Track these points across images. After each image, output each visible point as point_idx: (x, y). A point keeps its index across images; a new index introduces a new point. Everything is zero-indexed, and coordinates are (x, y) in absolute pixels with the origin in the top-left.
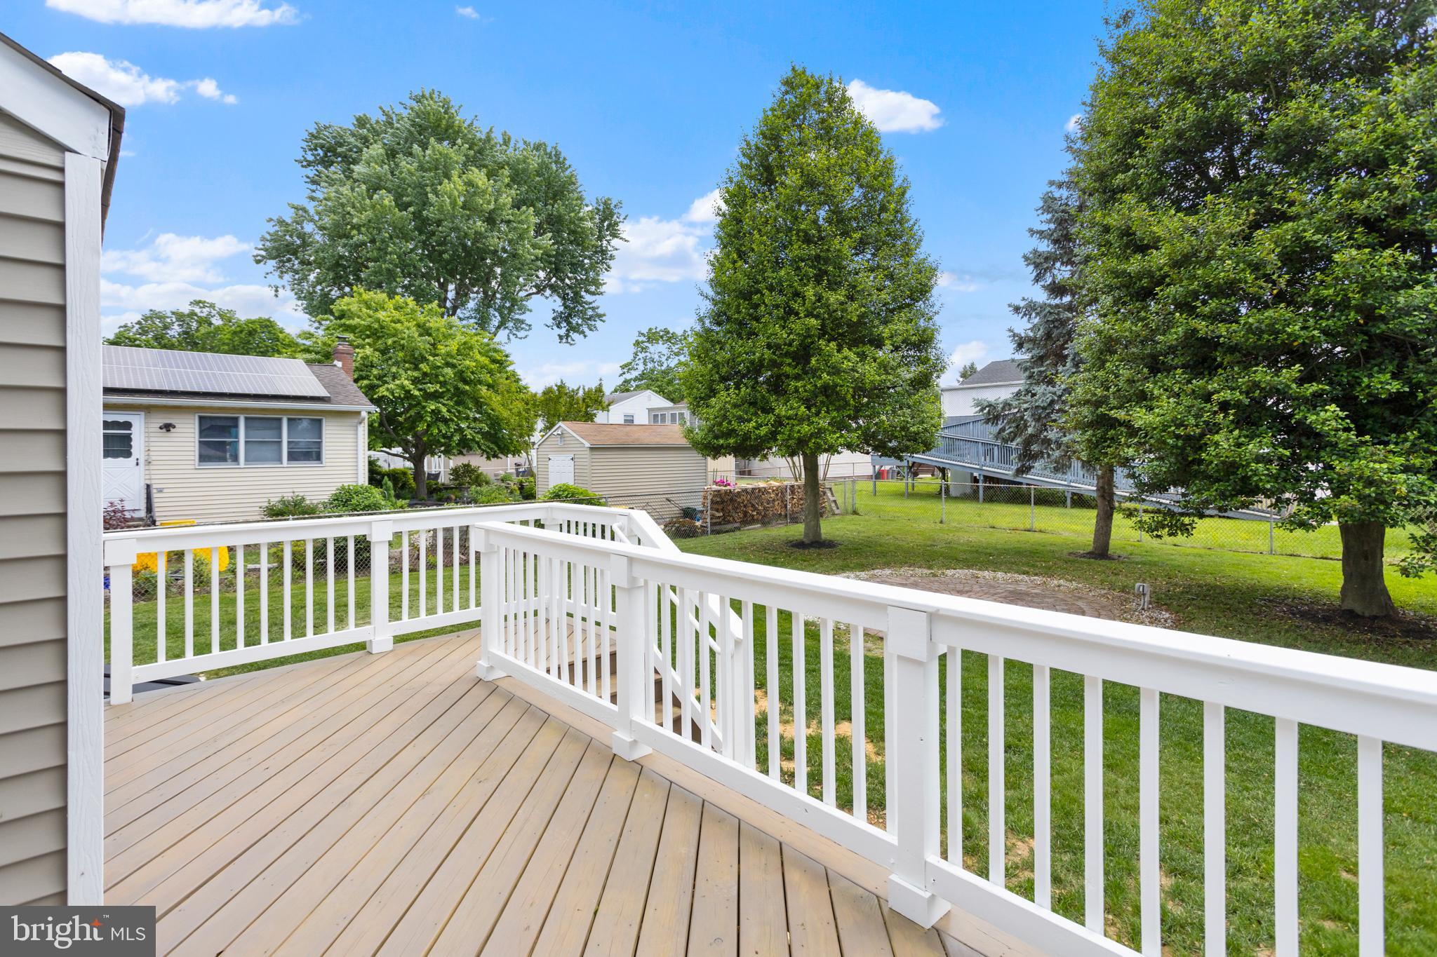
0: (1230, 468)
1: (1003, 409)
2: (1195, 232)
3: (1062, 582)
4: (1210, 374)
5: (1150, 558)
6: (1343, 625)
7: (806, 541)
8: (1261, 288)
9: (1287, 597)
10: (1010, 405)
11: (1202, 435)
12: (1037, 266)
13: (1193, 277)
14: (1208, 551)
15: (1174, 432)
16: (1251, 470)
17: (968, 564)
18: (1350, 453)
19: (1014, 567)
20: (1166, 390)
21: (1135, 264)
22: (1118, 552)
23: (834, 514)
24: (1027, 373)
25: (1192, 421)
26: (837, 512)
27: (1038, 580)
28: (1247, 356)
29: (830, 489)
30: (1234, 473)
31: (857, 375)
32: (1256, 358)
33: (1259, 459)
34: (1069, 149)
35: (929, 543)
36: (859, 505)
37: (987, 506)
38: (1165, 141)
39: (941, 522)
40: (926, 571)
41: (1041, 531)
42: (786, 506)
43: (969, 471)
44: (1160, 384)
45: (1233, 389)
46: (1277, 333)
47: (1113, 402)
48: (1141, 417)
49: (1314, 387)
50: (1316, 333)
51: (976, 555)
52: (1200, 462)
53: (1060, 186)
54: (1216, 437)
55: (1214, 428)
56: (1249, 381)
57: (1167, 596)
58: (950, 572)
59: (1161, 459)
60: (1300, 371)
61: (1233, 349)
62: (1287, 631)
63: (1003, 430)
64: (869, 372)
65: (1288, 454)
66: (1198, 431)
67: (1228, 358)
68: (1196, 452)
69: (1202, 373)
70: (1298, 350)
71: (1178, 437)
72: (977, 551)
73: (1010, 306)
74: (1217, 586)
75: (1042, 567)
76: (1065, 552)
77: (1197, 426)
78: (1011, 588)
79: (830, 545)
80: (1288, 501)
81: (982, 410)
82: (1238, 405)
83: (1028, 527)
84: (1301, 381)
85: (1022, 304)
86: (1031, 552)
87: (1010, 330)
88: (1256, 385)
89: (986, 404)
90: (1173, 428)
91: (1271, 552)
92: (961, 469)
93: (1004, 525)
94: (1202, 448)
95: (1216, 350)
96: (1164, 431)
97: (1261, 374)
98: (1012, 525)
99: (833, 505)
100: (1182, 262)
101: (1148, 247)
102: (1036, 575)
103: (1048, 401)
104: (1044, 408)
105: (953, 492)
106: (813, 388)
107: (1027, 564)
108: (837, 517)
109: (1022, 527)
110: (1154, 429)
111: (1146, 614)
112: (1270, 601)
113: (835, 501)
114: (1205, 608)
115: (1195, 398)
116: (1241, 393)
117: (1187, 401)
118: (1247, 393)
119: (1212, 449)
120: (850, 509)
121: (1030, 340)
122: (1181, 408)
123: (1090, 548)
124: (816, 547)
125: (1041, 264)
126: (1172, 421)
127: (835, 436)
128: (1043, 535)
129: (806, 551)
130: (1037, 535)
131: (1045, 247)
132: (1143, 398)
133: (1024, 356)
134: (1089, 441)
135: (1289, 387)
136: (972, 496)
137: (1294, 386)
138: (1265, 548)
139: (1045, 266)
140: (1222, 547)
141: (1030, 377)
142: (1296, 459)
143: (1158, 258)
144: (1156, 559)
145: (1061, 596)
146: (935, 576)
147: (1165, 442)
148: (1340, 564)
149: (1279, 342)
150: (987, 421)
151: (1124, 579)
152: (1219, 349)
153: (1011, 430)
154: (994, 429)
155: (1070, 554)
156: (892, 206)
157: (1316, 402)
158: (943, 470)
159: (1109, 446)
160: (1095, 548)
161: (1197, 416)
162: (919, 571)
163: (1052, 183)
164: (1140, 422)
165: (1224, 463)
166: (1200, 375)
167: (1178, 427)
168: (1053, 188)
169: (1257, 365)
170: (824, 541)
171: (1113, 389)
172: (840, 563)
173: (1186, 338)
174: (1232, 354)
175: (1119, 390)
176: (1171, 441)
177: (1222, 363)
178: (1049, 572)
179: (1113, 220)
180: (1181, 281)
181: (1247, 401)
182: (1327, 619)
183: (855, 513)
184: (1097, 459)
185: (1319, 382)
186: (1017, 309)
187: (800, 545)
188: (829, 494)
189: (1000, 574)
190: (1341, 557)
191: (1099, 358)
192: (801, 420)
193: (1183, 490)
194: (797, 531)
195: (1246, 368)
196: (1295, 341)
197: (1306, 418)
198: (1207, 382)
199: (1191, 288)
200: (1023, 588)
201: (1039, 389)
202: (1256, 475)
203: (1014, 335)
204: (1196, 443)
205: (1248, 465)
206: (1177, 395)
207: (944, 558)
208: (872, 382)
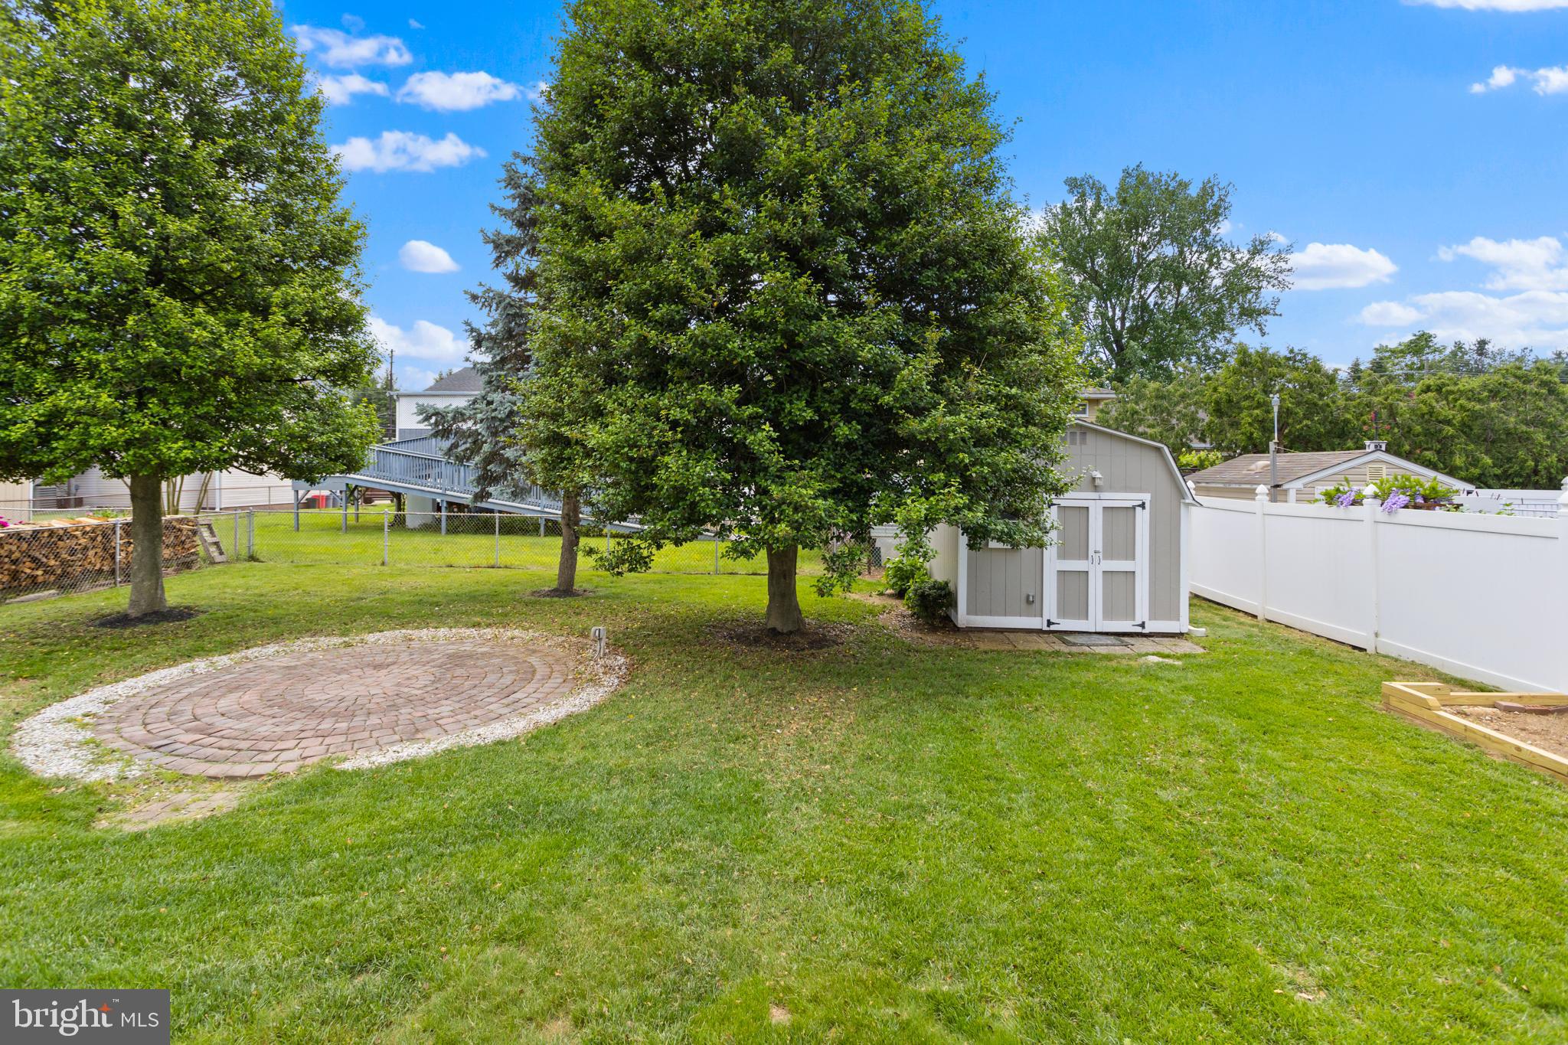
0: (680, 492)
1: (454, 419)
2: (648, 226)
3: (516, 633)
4: (662, 390)
5: (614, 590)
6: (768, 644)
7: (133, 613)
8: (703, 298)
9: (727, 620)
10: (462, 414)
11: (654, 457)
12: (497, 246)
13: (646, 276)
14: (666, 576)
15: (627, 453)
16: (699, 495)
17: (402, 620)
18: (779, 479)
19: (464, 618)
20: (620, 404)
21: (589, 252)
22: (585, 586)
23: (213, 563)
24: (485, 378)
25: (645, 442)
26: (218, 558)
27: (488, 632)
28: (696, 371)
29: (209, 527)
30: (684, 499)
31: (219, 353)
32: (702, 376)
33: (706, 483)
34: (536, 119)
35: (356, 595)
36: (260, 546)
37: (450, 538)
38: (623, 114)
39: (383, 564)
40: (337, 640)
41: (506, 567)
42: (113, 557)
43: (429, 496)
44: (614, 397)
45: (682, 407)
46: (718, 348)
47: (569, 416)
48: (595, 435)
49: (749, 410)
50: (751, 352)
51: (417, 606)
52: (654, 487)
53: (525, 161)
54: (667, 459)
55: (663, 448)
56: (696, 399)
57: (624, 634)
58: (371, 638)
59: (616, 484)
60: (739, 392)
61: (683, 363)
62: (726, 660)
63: (455, 446)
64: (244, 351)
65: (729, 477)
66: (650, 453)
67: (678, 373)
68: (648, 477)
69: (655, 388)
70: (736, 370)
71: (631, 460)
72: (420, 602)
73: (466, 292)
74: (671, 616)
75: (498, 614)
76: (529, 591)
77: (649, 447)
78: (452, 649)
79: (183, 614)
80: (730, 529)
81: (427, 419)
82: (687, 423)
83: (492, 562)
84: (739, 403)
85: (479, 291)
86: (488, 595)
87: (467, 323)
88: (702, 404)
89: (431, 411)
90: (626, 449)
91: (717, 573)
92: (419, 494)
93: (464, 563)
94: (653, 472)
95: (668, 363)
96: (618, 453)
97: (706, 392)
98: (475, 562)
99: (213, 549)
100: (636, 257)
101: (602, 234)
102: (489, 625)
103: (507, 411)
104: (502, 420)
105: (409, 523)
106: (131, 366)
107: (481, 613)
108: (218, 567)
109: (484, 563)
110: (607, 450)
111: (601, 662)
112: (714, 627)
113: (216, 544)
114: (657, 645)
115: (649, 416)
116: (689, 411)
117: (640, 418)
118: (695, 412)
119: (663, 472)
120: (244, 553)
121: (491, 338)
122: (633, 426)
123: (555, 585)
124: (149, 622)
125: (504, 249)
126: (626, 441)
127: (175, 446)
128: (508, 572)
129: (127, 632)
130: (501, 572)
131: (509, 230)
132: (598, 413)
133: (484, 358)
134: (544, 461)
135: (729, 407)
136: (431, 527)
137: (734, 407)
138: (712, 569)
139: (507, 248)
140: (678, 570)
141: (490, 382)
142: (735, 483)
143: (613, 250)
144: (619, 591)
145: (512, 652)
146: (348, 645)
147: (618, 466)
148: (765, 579)
149: (721, 358)
150: (436, 435)
151: (586, 619)
152: (671, 362)
153: (468, 445)
154: (446, 444)
155: (533, 593)
156: (293, 117)
157: (753, 423)
158: (397, 497)
159: (565, 468)
160: (560, 584)
161: (650, 436)
162: (324, 641)
163: (516, 155)
164: (593, 442)
165: (674, 488)
166: (653, 390)
167: (631, 447)
168: (518, 161)
169: (704, 383)
170: (172, 610)
171: (566, 401)
172: (191, 643)
173: (640, 346)
174: (682, 368)
175: (573, 403)
176: (624, 465)
177: (672, 377)
178: (504, 621)
179: (571, 198)
180: (634, 278)
181: (694, 421)
182: (757, 641)
183: (252, 558)
184: (553, 483)
185: (755, 404)
186: (474, 297)
187: (120, 620)
188: (206, 534)
189: (443, 631)
190: (767, 572)
191: (554, 361)
192: (106, 417)
193: (640, 516)
194: (118, 597)
195: (694, 385)
196: (734, 359)
197: (745, 438)
198: (659, 399)
199: (644, 287)
200: (468, 647)
201: (496, 397)
202: (703, 500)
203: (472, 330)
204: (648, 466)
205: (696, 489)
206: (631, 411)
207: (372, 616)
208: (247, 366)
